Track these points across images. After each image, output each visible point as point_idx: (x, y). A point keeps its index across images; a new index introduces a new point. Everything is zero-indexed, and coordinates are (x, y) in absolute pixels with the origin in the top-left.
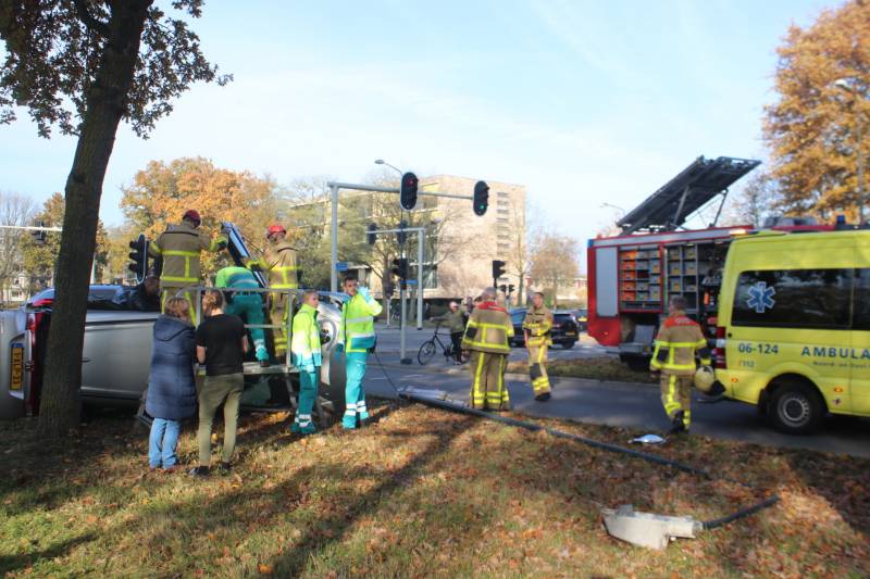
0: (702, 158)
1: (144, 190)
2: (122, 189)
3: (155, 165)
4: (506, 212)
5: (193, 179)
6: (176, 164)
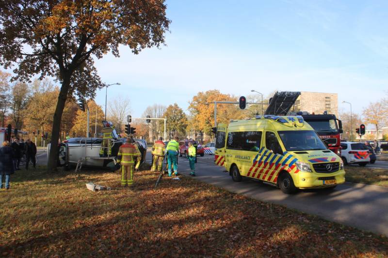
0: (277, 92)
1: (196, 103)
2: (189, 103)
3: (200, 93)
4: (329, 105)
5: (211, 98)
6: (207, 93)
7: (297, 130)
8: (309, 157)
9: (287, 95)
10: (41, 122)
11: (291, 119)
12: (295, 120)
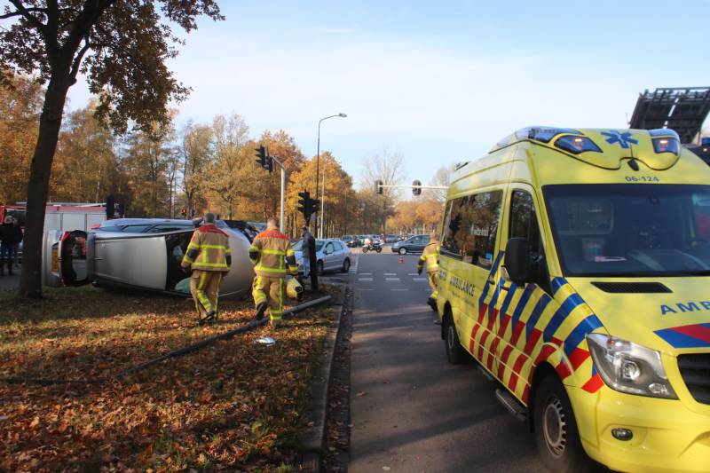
7: (638, 182)
8: (664, 312)
9: (677, 101)
10: (226, 195)
11: (620, 137)
12: (635, 142)
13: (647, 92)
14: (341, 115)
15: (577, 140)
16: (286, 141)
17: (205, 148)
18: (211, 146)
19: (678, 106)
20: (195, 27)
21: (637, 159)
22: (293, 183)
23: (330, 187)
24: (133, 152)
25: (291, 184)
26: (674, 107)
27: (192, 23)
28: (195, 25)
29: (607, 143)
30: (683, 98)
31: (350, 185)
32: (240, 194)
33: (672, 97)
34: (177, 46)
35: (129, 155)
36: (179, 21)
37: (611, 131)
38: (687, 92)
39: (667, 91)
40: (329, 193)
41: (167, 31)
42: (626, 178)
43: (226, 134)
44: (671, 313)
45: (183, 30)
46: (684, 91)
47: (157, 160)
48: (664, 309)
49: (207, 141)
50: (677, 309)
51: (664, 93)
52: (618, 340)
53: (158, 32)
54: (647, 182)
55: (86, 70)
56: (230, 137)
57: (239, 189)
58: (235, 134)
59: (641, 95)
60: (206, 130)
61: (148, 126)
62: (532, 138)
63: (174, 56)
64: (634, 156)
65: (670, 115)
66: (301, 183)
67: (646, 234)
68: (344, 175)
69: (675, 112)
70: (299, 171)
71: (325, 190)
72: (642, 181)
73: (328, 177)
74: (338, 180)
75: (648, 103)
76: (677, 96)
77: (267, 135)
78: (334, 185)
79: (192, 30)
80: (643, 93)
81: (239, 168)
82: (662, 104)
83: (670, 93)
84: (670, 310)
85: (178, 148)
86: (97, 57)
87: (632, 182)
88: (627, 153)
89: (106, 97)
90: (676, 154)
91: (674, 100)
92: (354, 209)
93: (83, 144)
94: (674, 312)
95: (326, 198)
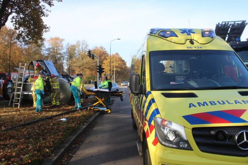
7: (193, 49)
8: (190, 107)
9: (231, 26)
10: (81, 68)
11: (187, 31)
12: (194, 33)
13: (219, 23)
14: (118, 39)
15: (168, 32)
16: (103, 49)
17: (73, 52)
18: (76, 52)
19: (231, 29)
20: (53, 5)
21: (194, 40)
22: (104, 64)
23: (117, 65)
24: (48, 54)
25: (103, 64)
26: (230, 29)
27: (52, 4)
28: (53, 4)
29: (181, 33)
30: (233, 25)
31: (126, 64)
32: (85, 68)
33: (229, 25)
34: (48, 13)
35: (47, 55)
36: (47, 3)
37: (184, 29)
38: (234, 23)
39: (227, 23)
40: (117, 67)
41: (44, 7)
42: (187, 47)
43: (81, 47)
44: (193, 107)
45: (49, 6)
46: (233, 23)
47: (57, 57)
48: (191, 105)
49: (75, 50)
50: (197, 105)
51: (225, 24)
52: (166, 121)
53: (40, 7)
54: (197, 49)
55: (13, 21)
56: (82, 48)
57: (85, 66)
58: (84, 47)
59: (217, 24)
60: (74, 46)
61: (37, 42)
62: (152, 33)
63: (47, 16)
64: (192, 38)
65: (229, 32)
66: (107, 63)
67: (196, 72)
68: (123, 61)
69: (230, 31)
70: (107, 60)
71: (116, 66)
72: (195, 49)
73: (117, 61)
74: (120, 62)
75: (220, 28)
76: (230, 25)
77: (96, 47)
78: (119, 64)
79: (52, 6)
80: (218, 24)
81: (86, 59)
82: (225, 28)
83: (228, 24)
84: (194, 105)
85: (64, 53)
86: (17, 17)
87: (190, 49)
88: (189, 37)
89: (21, 31)
90: (212, 38)
91: (230, 26)
92: (127, 73)
93: (31, 52)
94: (195, 106)
95: (116, 69)
